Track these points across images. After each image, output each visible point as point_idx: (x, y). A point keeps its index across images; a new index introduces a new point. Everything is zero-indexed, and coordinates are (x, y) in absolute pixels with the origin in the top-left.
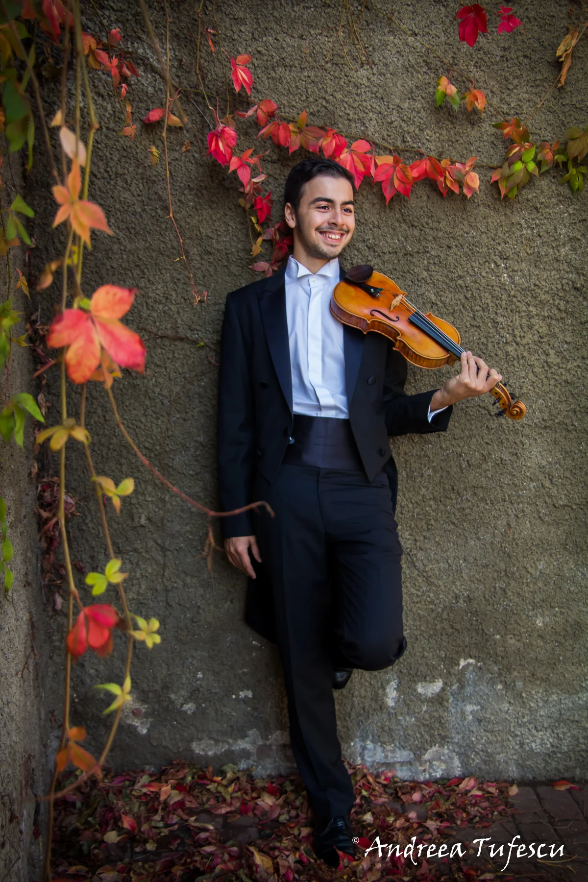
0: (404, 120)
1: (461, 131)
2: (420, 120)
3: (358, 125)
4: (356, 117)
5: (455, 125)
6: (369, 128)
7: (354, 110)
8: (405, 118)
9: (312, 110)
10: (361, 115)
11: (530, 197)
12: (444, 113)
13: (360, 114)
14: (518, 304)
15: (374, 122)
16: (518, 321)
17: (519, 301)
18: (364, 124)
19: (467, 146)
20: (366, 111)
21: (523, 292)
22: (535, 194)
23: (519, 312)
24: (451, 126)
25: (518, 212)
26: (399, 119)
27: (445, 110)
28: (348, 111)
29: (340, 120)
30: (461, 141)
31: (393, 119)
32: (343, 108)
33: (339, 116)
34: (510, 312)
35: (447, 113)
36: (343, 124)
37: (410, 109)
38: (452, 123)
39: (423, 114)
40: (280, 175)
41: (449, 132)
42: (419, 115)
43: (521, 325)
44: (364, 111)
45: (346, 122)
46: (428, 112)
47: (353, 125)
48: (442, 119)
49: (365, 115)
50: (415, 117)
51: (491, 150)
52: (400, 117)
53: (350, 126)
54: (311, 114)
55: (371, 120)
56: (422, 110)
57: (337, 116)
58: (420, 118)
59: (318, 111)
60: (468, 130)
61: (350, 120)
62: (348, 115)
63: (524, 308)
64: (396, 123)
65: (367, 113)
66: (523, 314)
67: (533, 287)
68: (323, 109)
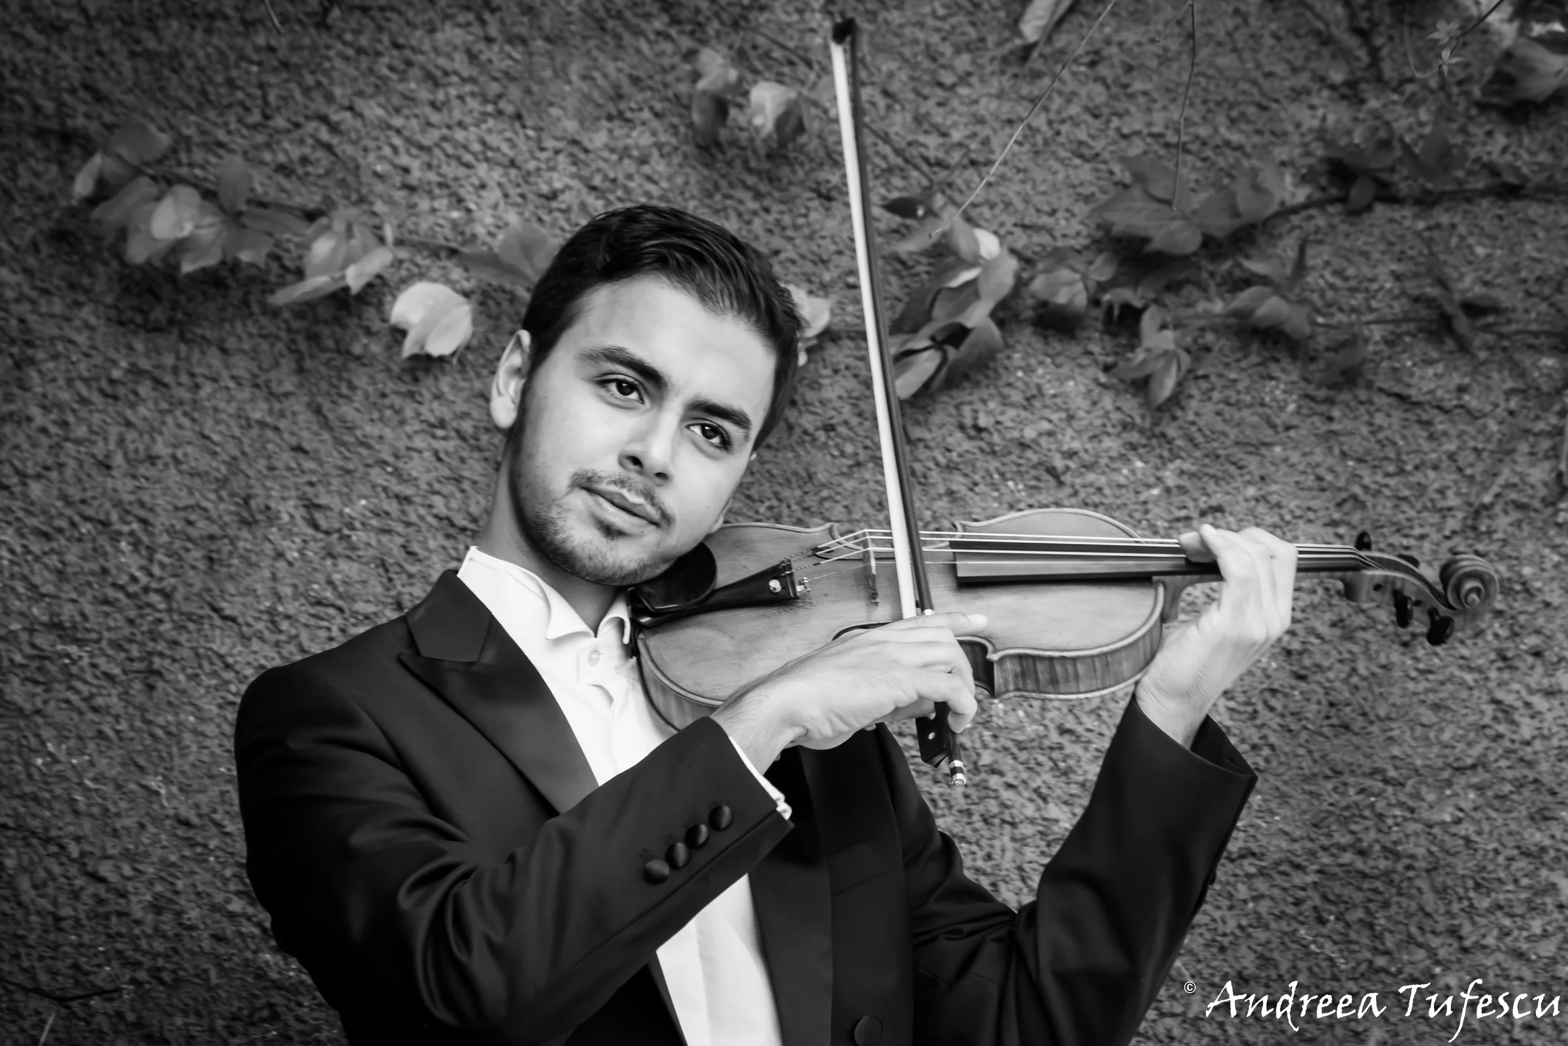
0: (593, 188)
1: (787, 220)
2: (649, 187)
3: (442, 203)
4: (433, 177)
5: (767, 202)
6: (477, 214)
7: (425, 157)
8: (597, 181)
9: (282, 158)
10: (451, 170)
11: (1030, 433)
12: (729, 164)
13: (445, 169)
14: (1007, 795)
15: (493, 195)
16: (1010, 854)
17: (1010, 786)
18: (460, 200)
19: (809, 268)
20: (468, 158)
21: (1023, 756)
22: (1045, 426)
23: (1013, 825)
24: (752, 205)
25: (994, 486)
26: (576, 184)
27: (732, 152)
28: (404, 160)
29: (380, 187)
30: (789, 253)
31: (558, 185)
32: (387, 151)
33: (377, 175)
34: (979, 825)
35: (738, 163)
36: (390, 202)
37: (613, 150)
38: (758, 196)
39: (658, 166)
40: (175, 371)
41: (748, 223)
42: (646, 169)
43: (1020, 869)
44: (459, 159)
45: (400, 195)
46: (676, 160)
47: (424, 204)
48: (723, 183)
49: (462, 172)
50: (630, 177)
51: (893, 279)
52: (581, 178)
53: (412, 206)
54: (281, 168)
55: (483, 186)
56: (655, 153)
57: (366, 177)
58: (649, 178)
59: (304, 160)
60: (814, 216)
61: (412, 189)
62: (406, 170)
63: (1030, 810)
64: (566, 198)
65: (468, 166)
66: (1027, 830)
67: (1055, 737)
68: (320, 154)
